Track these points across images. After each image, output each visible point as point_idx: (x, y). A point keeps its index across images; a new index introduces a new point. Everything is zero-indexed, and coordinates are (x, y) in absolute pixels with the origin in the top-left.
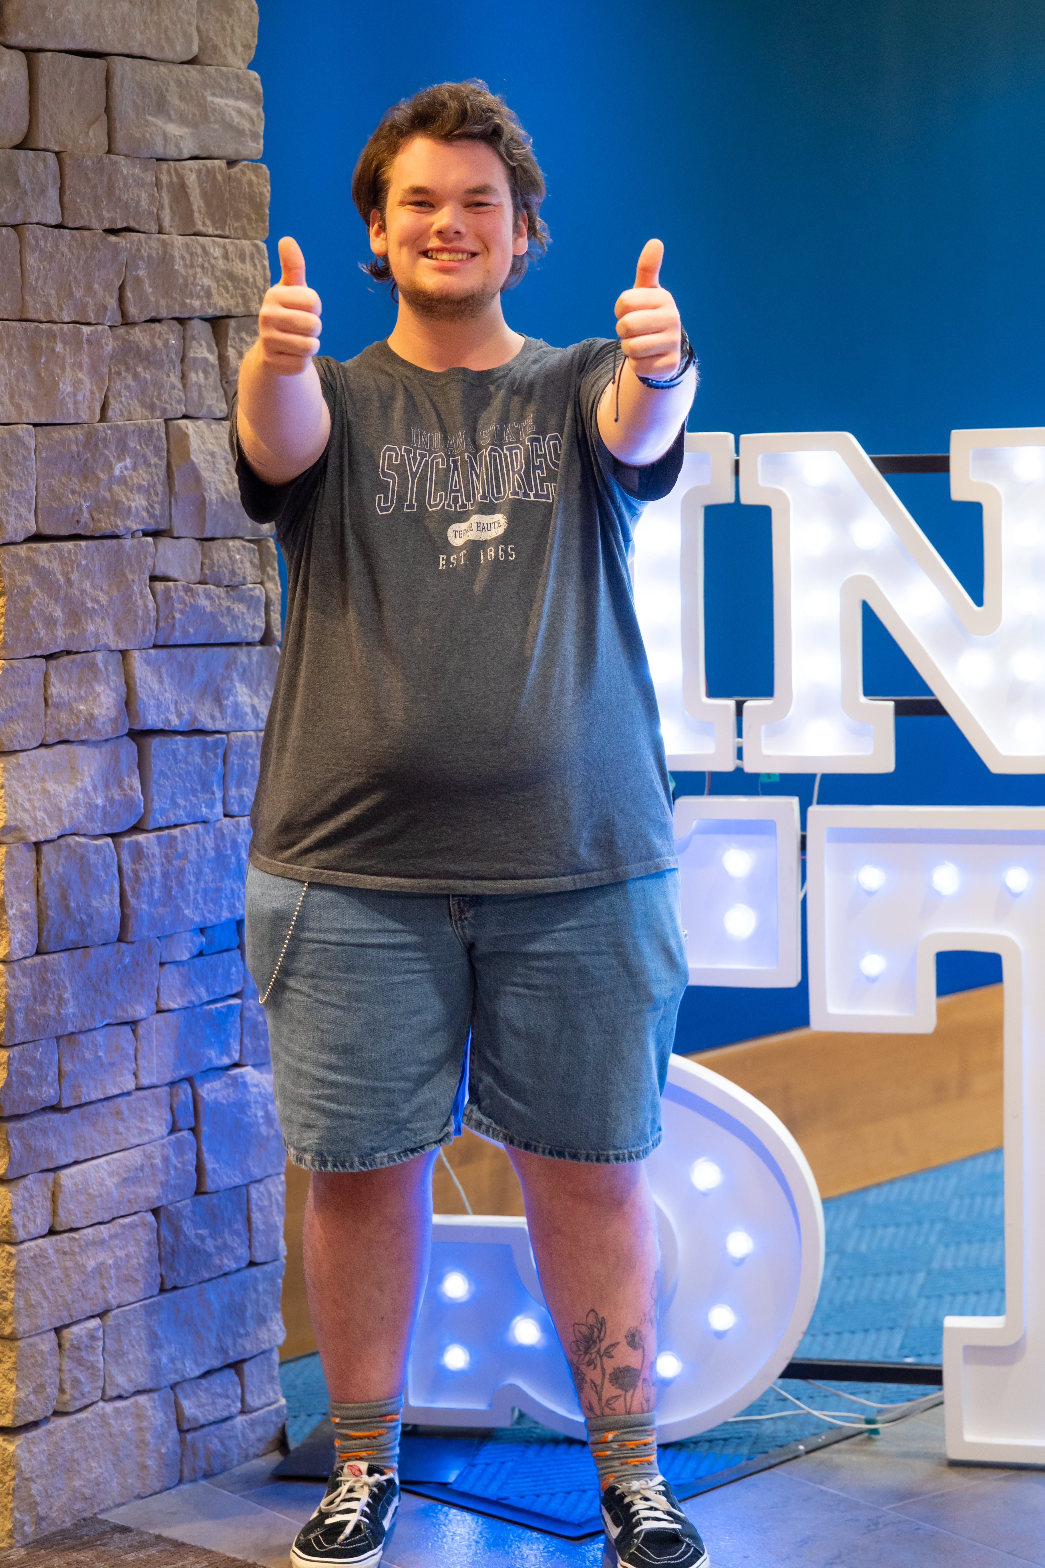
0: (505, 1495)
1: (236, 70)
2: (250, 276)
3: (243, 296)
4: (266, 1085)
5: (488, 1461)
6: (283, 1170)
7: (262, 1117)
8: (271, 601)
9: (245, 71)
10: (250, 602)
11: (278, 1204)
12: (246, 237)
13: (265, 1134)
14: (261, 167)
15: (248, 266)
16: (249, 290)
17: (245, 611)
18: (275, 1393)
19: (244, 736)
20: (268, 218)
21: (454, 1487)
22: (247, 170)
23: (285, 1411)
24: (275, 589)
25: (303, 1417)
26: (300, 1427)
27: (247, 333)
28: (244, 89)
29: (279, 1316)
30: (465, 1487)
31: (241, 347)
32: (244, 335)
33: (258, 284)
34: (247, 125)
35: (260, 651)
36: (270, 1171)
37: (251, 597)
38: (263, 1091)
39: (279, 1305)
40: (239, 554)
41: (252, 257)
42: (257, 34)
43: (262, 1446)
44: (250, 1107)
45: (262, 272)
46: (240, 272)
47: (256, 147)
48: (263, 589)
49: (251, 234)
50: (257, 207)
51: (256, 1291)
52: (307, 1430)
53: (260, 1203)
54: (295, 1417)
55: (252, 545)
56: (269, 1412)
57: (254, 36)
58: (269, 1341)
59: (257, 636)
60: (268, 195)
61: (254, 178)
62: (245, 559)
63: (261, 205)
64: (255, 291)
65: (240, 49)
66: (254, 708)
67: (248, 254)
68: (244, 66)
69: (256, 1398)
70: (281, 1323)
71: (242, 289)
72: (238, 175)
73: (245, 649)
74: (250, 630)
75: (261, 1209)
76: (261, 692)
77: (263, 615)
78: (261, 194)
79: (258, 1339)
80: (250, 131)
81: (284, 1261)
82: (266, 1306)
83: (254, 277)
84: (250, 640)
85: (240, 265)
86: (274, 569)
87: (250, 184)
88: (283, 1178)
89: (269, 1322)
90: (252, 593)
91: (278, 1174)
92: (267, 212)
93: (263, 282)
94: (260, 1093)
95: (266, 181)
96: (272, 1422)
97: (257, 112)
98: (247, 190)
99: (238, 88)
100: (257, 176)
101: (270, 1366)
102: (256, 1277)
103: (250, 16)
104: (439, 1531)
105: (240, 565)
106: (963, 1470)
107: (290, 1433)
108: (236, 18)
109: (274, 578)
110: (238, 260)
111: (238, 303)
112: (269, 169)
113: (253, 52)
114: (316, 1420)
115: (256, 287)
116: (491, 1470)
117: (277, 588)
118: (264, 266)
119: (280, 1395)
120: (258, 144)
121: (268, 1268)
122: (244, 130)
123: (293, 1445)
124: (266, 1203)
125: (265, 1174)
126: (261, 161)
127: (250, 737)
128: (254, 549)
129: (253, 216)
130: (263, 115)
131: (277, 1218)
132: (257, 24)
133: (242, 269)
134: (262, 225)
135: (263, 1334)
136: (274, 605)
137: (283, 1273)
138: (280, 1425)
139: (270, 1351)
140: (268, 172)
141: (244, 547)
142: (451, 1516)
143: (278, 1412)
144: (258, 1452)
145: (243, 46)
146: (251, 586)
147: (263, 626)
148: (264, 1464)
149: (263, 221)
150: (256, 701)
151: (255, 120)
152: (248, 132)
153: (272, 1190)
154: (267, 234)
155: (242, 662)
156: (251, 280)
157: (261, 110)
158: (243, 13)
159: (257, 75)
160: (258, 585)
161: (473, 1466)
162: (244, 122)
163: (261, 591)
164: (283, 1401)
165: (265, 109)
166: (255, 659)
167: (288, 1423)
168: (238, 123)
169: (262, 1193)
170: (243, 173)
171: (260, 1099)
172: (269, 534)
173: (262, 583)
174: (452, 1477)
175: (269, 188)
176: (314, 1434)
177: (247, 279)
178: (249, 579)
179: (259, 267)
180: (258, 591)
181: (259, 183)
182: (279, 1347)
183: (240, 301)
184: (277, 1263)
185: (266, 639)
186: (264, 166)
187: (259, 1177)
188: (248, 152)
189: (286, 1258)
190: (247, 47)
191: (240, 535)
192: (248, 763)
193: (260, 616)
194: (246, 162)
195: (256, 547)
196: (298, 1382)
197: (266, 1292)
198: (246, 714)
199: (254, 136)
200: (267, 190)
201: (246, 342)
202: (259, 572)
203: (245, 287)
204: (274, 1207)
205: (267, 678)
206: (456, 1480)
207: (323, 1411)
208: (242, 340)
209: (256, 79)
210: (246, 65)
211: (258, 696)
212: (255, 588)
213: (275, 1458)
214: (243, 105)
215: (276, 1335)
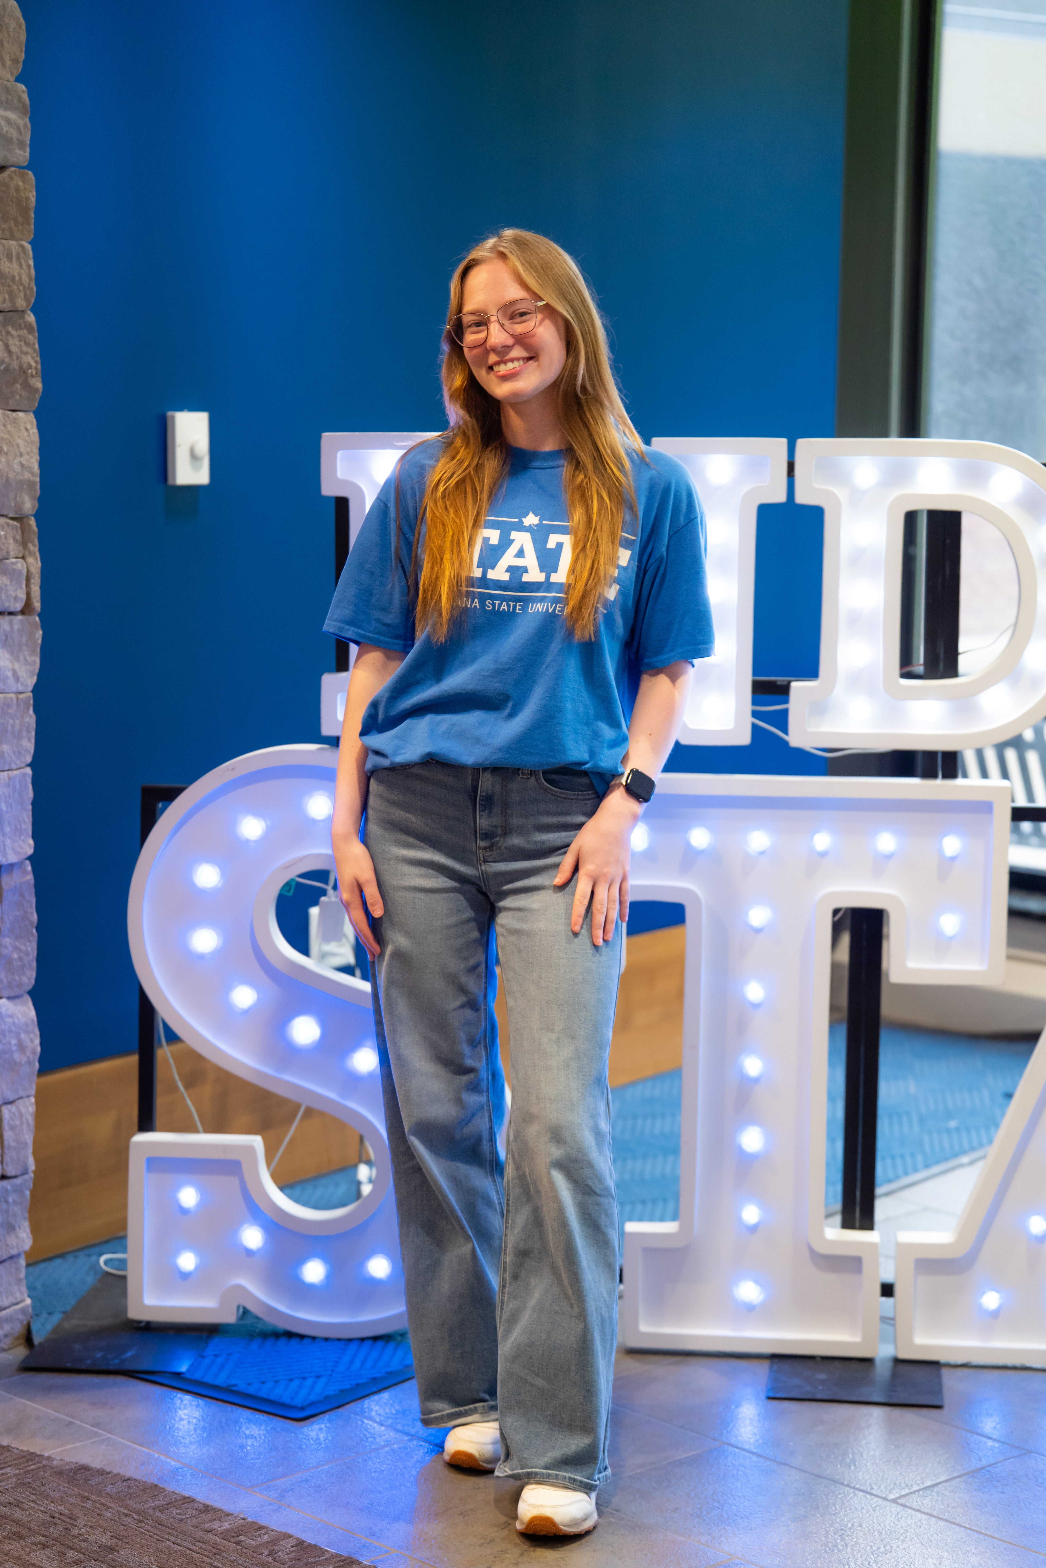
0: (234, 1382)
1: (5, 82)
2: (16, 274)
3: (10, 293)
4: (20, 1016)
5: (217, 1353)
6: (33, 1092)
7: (15, 1045)
8: (32, 574)
9: (14, 83)
10: (13, 575)
11: (28, 1124)
12: (13, 238)
13: (18, 1060)
14: (27, 174)
15: (15, 265)
16: (15, 287)
17: (8, 583)
18: (21, 1293)
19: (5, 698)
20: (33, 221)
21: (187, 1376)
22: (14, 176)
23: (30, 1310)
24: (35, 564)
25: (45, 1315)
26: (43, 1325)
27: (12, 327)
28: (12, 101)
29: (26, 1224)
30: (197, 1376)
31: (8, 340)
32: (10, 329)
33: (23, 281)
34: (14, 134)
35: (21, 620)
36: (22, 1093)
37: (14, 570)
38: (16, 1021)
39: (27, 1215)
40: (3, 530)
41: (18, 258)
42: (24, 49)
43: (8, 1341)
44: (5, 1036)
45: (27, 271)
46: (7, 270)
47: (22, 155)
48: (24, 564)
49: (18, 235)
50: (24, 210)
51: (6, 1201)
52: (49, 1327)
53: (12, 1122)
54: (37, 1315)
55: (15, 523)
56: (16, 1312)
57: (21, 51)
58: (18, 1247)
59: (19, 606)
60: (33, 199)
61: (20, 183)
62: (8, 536)
63: (26, 209)
64: (21, 288)
65: (8, 63)
66: (14, 672)
67: (14, 253)
68: (12, 79)
69: (4, 1298)
70: (28, 1230)
71: (9, 286)
72: (7, 180)
73: (7, 618)
74: (12, 600)
75: (13, 1128)
76: (21, 658)
77: (24, 587)
78: (27, 199)
79: (7, 1245)
80: (18, 140)
81: (32, 1175)
82: (15, 1215)
83: (20, 275)
84: (12, 609)
85: (7, 264)
86: (34, 545)
87: (17, 189)
88: (33, 1100)
89: (17, 1230)
90: (14, 567)
91: (28, 1096)
92: (33, 215)
93: (27, 280)
94: (14, 1023)
95: (32, 186)
96: (18, 1319)
97: (24, 122)
98: (15, 194)
99: (7, 99)
100: (24, 182)
101: (18, 1269)
102: (6, 1190)
103: (18, 33)
104: (176, 1415)
105: (4, 541)
106: (638, 1356)
107: (34, 1329)
108: (5, 34)
109: (35, 553)
110: (5, 259)
111: (5, 299)
112: (35, 176)
113: (21, 66)
114: (56, 1318)
115: (22, 284)
116: (220, 1360)
117: (37, 563)
118: (29, 266)
119: (26, 1295)
120: (25, 152)
121: (18, 1181)
122: (12, 139)
123: (37, 1340)
124: (17, 1122)
125: (17, 1097)
126: (27, 167)
127: (11, 698)
128: (16, 527)
129: (20, 219)
130: (29, 125)
131: (27, 1137)
132: (24, 41)
133: (9, 268)
134: (27, 227)
135: (12, 1240)
136: (34, 578)
137: (31, 1186)
138: (25, 1322)
139: (18, 1256)
140: (33, 178)
141: (8, 524)
142: (185, 1402)
143: (23, 1311)
144: (5, 1347)
145: (12, 60)
146: (14, 560)
147: (24, 597)
148: (11, 1357)
149: (29, 224)
150: (16, 666)
151: (22, 129)
152: (15, 140)
153: (23, 1110)
154: (32, 236)
155: (4, 630)
156: (17, 278)
157: (28, 120)
158: (11, 30)
159: (24, 88)
160: (20, 560)
161: (203, 1357)
162: (12, 130)
163: (22, 565)
164: (28, 1301)
165: (31, 120)
166: (16, 627)
167: (32, 1320)
168: (7, 132)
169: (14, 1114)
170: (11, 178)
171: (14, 1029)
172: (30, 512)
173: (23, 558)
174: (183, 1368)
175: (34, 193)
176: (55, 1330)
177: (13, 278)
178: (12, 554)
179: (24, 266)
180: (20, 565)
181: (25, 188)
182: (26, 1253)
183: (7, 297)
184: (26, 1177)
185: (27, 609)
186: (30, 173)
187: (11, 1099)
188: (15, 159)
189: (34, 1172)
190: (15, 61)
191: (5, 513)
192: (8, 722)
193: (21, 588)
194: (13, 169)
195: (19, 525)
196: (38, 1285)
197: (15, 1202)
198: (7, 677)
199: (21, 145)
200: (32, 196)
201: (12, 335)
202: (21, 548)
203: (11, 284)
204: (25, 1126)
205: (27, 645)
206: (188, 1370)
207: (63, 1309)
208: (8, 333)
209: (23, 92)
210: (14, 78)
211: (18, 661)
212: (17, 562)
213: (21, 1352)
214: (12, 116)
215: (23, 1241)
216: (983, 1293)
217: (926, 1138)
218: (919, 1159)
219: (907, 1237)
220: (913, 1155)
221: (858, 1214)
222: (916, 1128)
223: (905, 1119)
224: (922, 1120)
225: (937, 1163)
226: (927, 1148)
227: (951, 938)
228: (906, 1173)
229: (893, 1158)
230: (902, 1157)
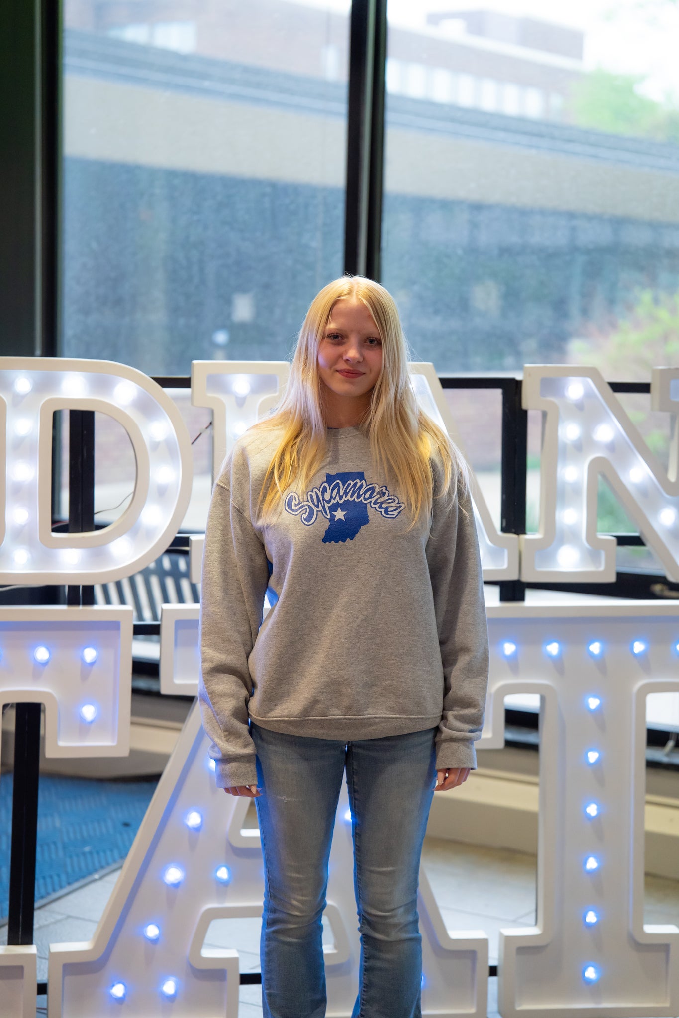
216: (113, 986)
217: (68, 861)
218: (63, 878)
219: (58, 947)
220: (58, 876)
221: (20, 933)
222: (61, 853)
223: (53, 846)
224: (65, 847)
225: (77, 880)
226: (69, 870)
227: (92, 722)
228: (54, 890)
229: (44, 878)
230: (51, 877)
